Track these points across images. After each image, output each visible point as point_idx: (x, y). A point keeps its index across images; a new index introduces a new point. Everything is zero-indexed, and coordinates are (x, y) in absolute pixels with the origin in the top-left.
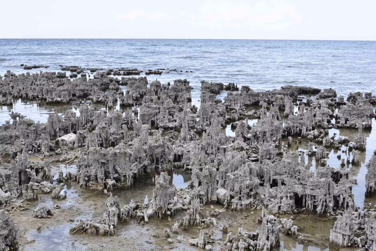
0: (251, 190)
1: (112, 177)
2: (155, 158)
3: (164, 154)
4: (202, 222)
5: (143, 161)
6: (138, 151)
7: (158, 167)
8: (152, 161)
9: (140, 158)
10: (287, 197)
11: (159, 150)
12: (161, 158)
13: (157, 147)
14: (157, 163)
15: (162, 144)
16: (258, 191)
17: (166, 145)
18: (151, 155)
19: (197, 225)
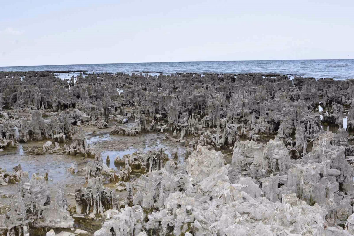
0: (242, 117)
1: (160, 113)
2: (198, 105)
3: (205, 102)
4: (196, 133)
5: (188, 106)
6: (184, 98)
7: (201, 112)
8: (196, 107)
9: (185, 103)
10: (265, 122)
11: (201, 99)
12: (203, 106)
13: (199, 97)
14: (200, 109)
15: (203, 94)
16: (248, 118)
17: (206, 96)
18: (196, 103)
19: (192, 135)
